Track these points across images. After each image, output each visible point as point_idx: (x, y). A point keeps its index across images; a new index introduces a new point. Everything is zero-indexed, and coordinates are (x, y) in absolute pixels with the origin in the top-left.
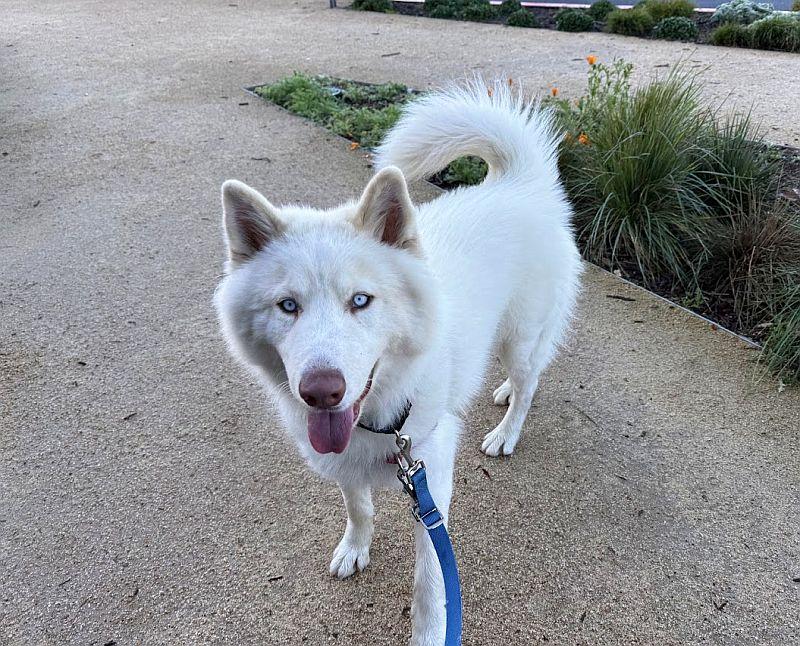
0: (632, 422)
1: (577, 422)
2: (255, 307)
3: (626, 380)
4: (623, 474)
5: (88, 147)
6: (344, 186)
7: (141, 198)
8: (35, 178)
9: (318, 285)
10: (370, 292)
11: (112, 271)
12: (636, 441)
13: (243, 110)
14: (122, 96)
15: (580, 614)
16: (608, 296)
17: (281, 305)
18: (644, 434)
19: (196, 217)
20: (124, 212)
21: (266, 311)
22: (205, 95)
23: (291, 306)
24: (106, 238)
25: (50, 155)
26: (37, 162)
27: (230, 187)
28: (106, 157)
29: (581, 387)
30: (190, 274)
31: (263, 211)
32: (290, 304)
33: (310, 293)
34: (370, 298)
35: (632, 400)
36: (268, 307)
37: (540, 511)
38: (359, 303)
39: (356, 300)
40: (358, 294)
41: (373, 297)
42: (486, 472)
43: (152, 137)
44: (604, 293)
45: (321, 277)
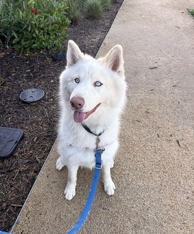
5: (141, 13)
7: (145, 27)
8: (127, 16)
11: (131, 39)
13: (181, 14)
14: (155, 3)
19: (154, 35)
20: (140, 29)
21: (71, 82)
22: (175, 8)
24: (133, 32)
25: (132, 12)
26: (129, 13)
28: (143, 16)
30: (146, 45)
32: (78, 80)
36: (72, 80)
38: (97, 85)
43: (156, 15)
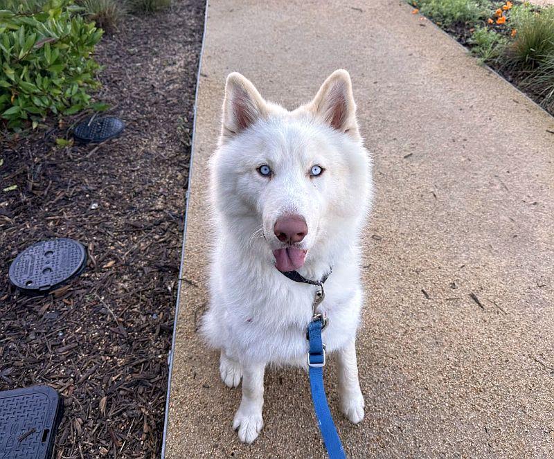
0: (531, 196)
1: (498, 187)
2: (239, 170)
3: (537, 175)
4: (513, 218)
6: (402, 33)
9: (289, 156)
10: (324, 165)
12: (530, 206)
15: (462, 265)
16: (547, 131)
17: (259, 169)
18: (535, 204)
21: (247, 174)
23: (267, 171)
27: (235, 77)
29: (508, 172)
31: (255, 99)
32: (266, 169)
33: (282, 162)
34: (322, 170)
35: (536, 186)
36: (250, 171)
37: (458, 220)
39: (313, 170)
40: (316, 166)
41: (325, 169)
42: (435, 196)
44: (545, 128)
45: (291, 150)
